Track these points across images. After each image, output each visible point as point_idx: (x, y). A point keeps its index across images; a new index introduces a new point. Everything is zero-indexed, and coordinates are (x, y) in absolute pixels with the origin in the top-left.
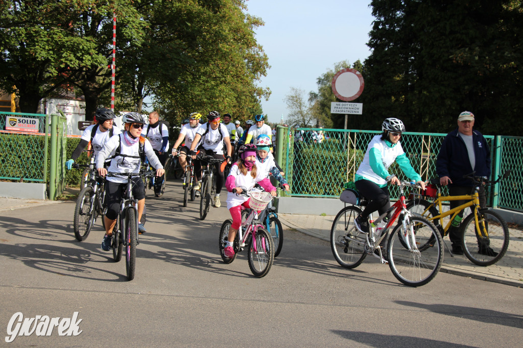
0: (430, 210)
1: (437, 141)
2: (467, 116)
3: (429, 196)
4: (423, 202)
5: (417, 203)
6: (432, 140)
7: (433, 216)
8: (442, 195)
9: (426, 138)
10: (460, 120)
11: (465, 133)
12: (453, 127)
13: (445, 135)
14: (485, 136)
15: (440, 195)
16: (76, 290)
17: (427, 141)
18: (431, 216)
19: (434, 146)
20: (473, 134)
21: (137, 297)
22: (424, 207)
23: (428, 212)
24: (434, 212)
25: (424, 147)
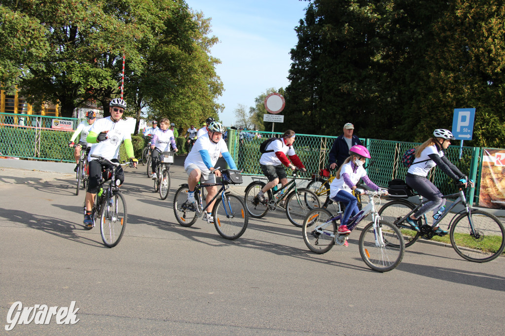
0: (325, 185)
1: (331, 141)
2: (350, 126)
3: (324, 176)
4: (321, 180)
5: (317, 181)
6: (327, 140)
7: (327, 189)
8: (333, 176)
9: (324, 139)
10: (344, 128)
11: (349, 136)
12: (341, 132)
13: (336, 137)
14: (360, 139)
15: (331, 175)
16: (96, 233)
17: (324, 141)
18: (326, 189)
19: (329, 144)
20: (353, 137)
21: (135, 239)
22: (321, 183)
23: (324, 187)
24: (328, 186)
25: (322, 144)
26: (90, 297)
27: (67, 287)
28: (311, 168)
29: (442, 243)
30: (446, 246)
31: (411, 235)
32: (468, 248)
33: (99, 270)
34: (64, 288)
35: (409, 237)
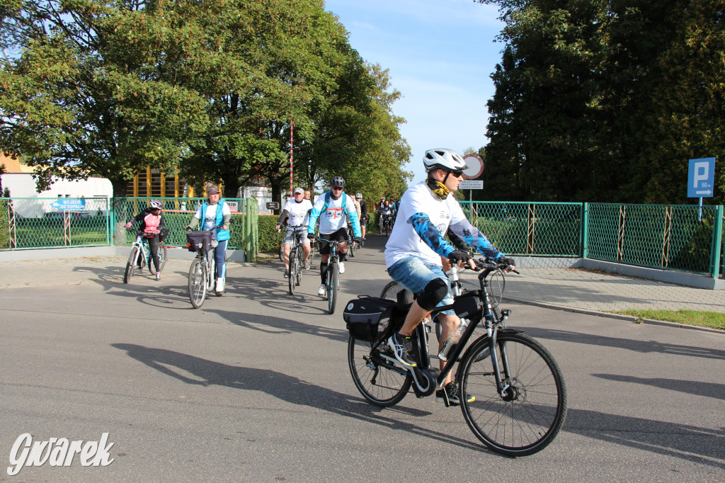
31: (639, 316)
35: (636, 318)
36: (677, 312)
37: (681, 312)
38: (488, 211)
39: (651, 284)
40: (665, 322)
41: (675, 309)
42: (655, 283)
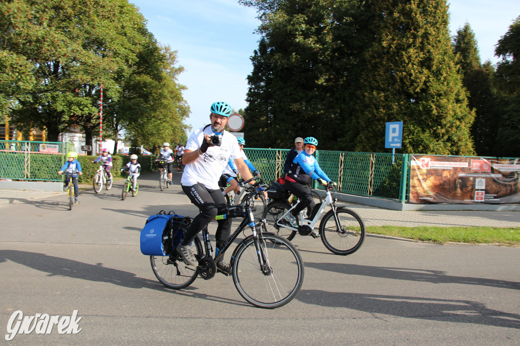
1: (285, 153)
2: (300, 140)
6: (282, 153)
9: (279, 151)
10: (296, 142)
11: (298, 149)
13: (289, 150)
17: (279, 154)
19: (283, 156)
21: (118, 247)
25: (278, 157)
26: (79, 300)
27: (59, 293)
28: (269, 177)
29: (381, 235)
30: (385, 238)
31: (356, 231)
32: (403, 239)
33: (86, 276)
34: (56, 293)
35: (355, 232)
36: (381, 227)
37: (384, 227)
38: (253, 155)
39: (362, 207)
40: (374, 234)
41: (380, 225)
42: (364, 206)
